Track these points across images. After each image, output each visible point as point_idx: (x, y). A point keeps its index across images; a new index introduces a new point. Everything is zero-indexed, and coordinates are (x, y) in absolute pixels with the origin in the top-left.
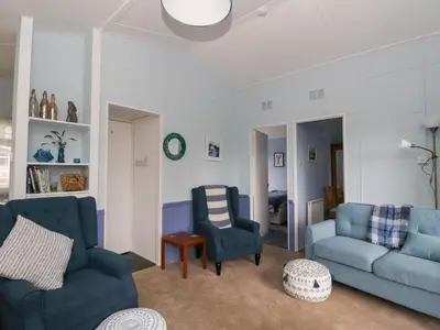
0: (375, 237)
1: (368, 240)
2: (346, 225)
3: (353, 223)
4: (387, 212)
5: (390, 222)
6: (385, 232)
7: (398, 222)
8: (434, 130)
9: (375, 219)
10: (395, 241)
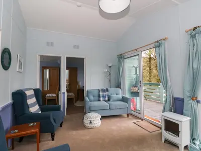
0: (101, 99)
1: (99, 100)
2: (92, 98)
3: (94, 96)
4: (103, 91)
5: (104, 93)
6: (104, 97)
7: (106, 93)
8: (110, 67)
9: (101, 93)
10: (107, 99)
